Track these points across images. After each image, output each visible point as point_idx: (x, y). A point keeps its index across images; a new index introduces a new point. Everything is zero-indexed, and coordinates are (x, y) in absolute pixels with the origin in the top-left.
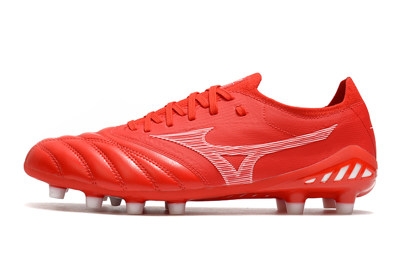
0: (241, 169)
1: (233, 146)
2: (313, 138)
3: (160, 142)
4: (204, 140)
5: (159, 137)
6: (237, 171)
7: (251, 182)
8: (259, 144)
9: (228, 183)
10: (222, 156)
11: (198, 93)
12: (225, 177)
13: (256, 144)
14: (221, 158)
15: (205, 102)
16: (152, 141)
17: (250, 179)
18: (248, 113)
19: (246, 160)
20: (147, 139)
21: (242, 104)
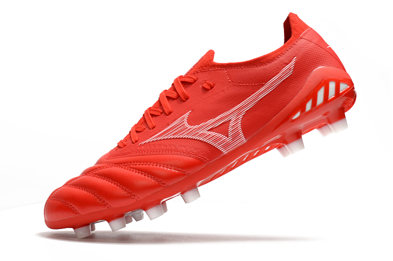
0: (230, 134)
1: (215, 118)
2: (280, 78)
3: (150, 145)
4: (187, 125)
5: (147, 141)
6: (228, 137)
7: (245, 141)
8: (236, 105)
9: (225, 152)
10: (208, 131)
11: (166, 91)
12: (219, 147)
13: (234, 107)
14: (209, 133)
15: (174, 95)
16: (143, 147)
17: (243, 140)
18: (214, 84)
19: (231, 124)
20: (139, 148)
21: (206, 80)
